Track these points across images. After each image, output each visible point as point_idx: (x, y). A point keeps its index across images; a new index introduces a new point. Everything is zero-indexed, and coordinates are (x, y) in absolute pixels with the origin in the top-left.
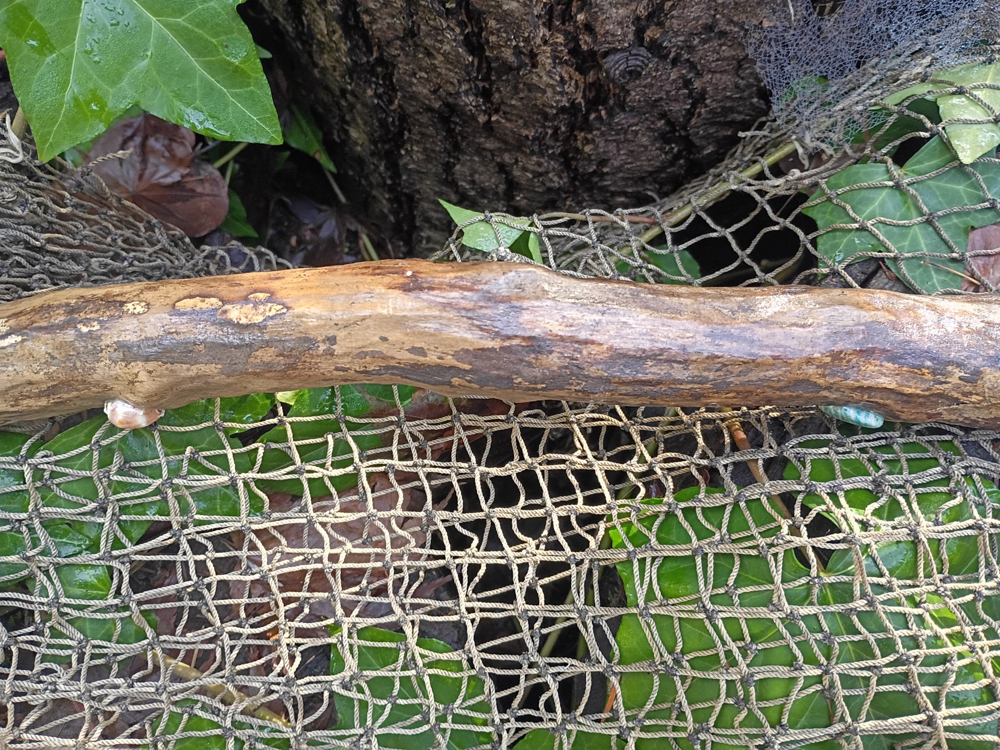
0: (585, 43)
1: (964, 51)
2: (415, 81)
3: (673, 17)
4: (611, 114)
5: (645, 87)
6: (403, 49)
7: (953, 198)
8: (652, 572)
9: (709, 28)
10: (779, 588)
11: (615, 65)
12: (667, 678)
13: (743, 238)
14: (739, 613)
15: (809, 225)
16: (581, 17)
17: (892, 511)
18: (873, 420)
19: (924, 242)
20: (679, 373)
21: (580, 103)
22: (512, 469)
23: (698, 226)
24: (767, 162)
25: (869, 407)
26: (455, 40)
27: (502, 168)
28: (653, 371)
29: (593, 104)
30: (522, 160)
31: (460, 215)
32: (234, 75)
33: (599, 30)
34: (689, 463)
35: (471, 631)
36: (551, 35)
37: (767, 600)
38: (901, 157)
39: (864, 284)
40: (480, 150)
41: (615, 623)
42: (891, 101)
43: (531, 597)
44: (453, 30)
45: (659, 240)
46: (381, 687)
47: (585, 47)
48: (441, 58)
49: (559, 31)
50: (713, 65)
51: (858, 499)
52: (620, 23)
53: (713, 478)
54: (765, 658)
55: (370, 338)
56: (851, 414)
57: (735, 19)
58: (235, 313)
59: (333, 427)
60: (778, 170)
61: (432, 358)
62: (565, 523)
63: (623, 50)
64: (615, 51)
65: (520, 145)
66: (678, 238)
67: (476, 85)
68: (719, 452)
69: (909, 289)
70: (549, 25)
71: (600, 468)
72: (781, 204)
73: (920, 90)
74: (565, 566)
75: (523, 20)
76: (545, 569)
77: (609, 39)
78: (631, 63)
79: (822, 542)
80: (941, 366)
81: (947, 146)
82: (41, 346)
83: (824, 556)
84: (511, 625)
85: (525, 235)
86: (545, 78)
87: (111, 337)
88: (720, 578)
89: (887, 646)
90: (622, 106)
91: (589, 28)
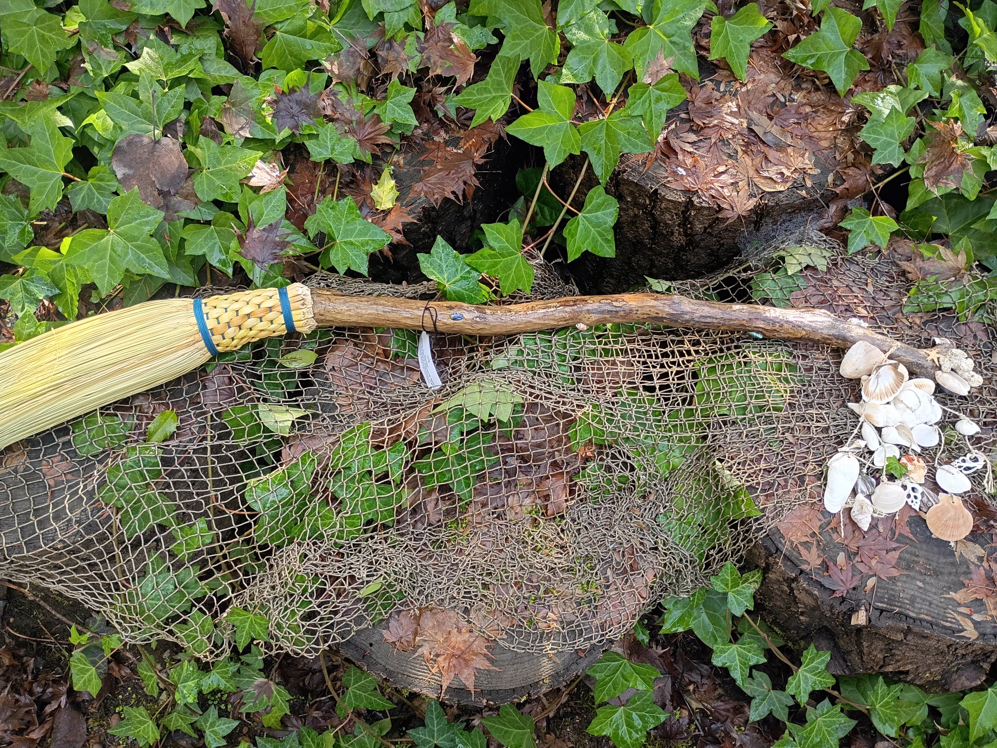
0: (689, 231)
1: (796, 243)
4: (694, 249)
5: (705, 242)
7: (788, 283)
8: (705, 371)
10: (735, 371)
11: (697, 238)
12: (708, 394)
13: (733, 290)
14: (725, 376)
15: (750, 288)
16: (689, 226)
17: (763, 356)
18: (760, 336)
19: (780, 295)
20: (714, 321)
21: (684, 245)
22: (668, 350)
23: (720, 286)
24: (741, 268)
25: (758, 332)
27: (651, 260)
28: (709, 320)
29: (687, 245)
30: (659, 258)
31: (651, 280)
32: (607, 241)
33: (694, 229)
34: (715, 347)
35: (657, 387)
36: (679, 229)
37: (732, 373)
38: (775, 272)
39: (763, 304)
40: (644, 254)
41: (696, 384)
42: (774, 256)
43: (673, 379)
45: (708, 289)
46: (634, 401)
49: (682, 228)
51: (754, 353)
53: (721, 351)
54: (731, 387)
55: (647, 310)
56: (755, 334)
58: (615, 304)
59: (620, 336)
60: (745, 270)
61: (660, 315)
62: (683, 362)
63: (700, 234)
64: (697, 234)
65: (660, 254)
66: (714, 289)
68: (723, 344)
69: (774, 306)
70: (679, 227)
71: (692, 349)
72: (744, 281)
73: (782, 253)
74: (683, 372)
75: (671, 224)
76: (678, 373)
77: (696, 231)
78: (702, 237)
79: (745, 360)
80: (774, 323)
81: (786, 270)
82: (568, 309)
83: (745, 363)
84: (668, 386)
85: (670, 287)
86: (674, 239)
87: (585, 308)
88: (722, 370)
89: (759, 384)
90: (697, 246)
91: (691, 228)
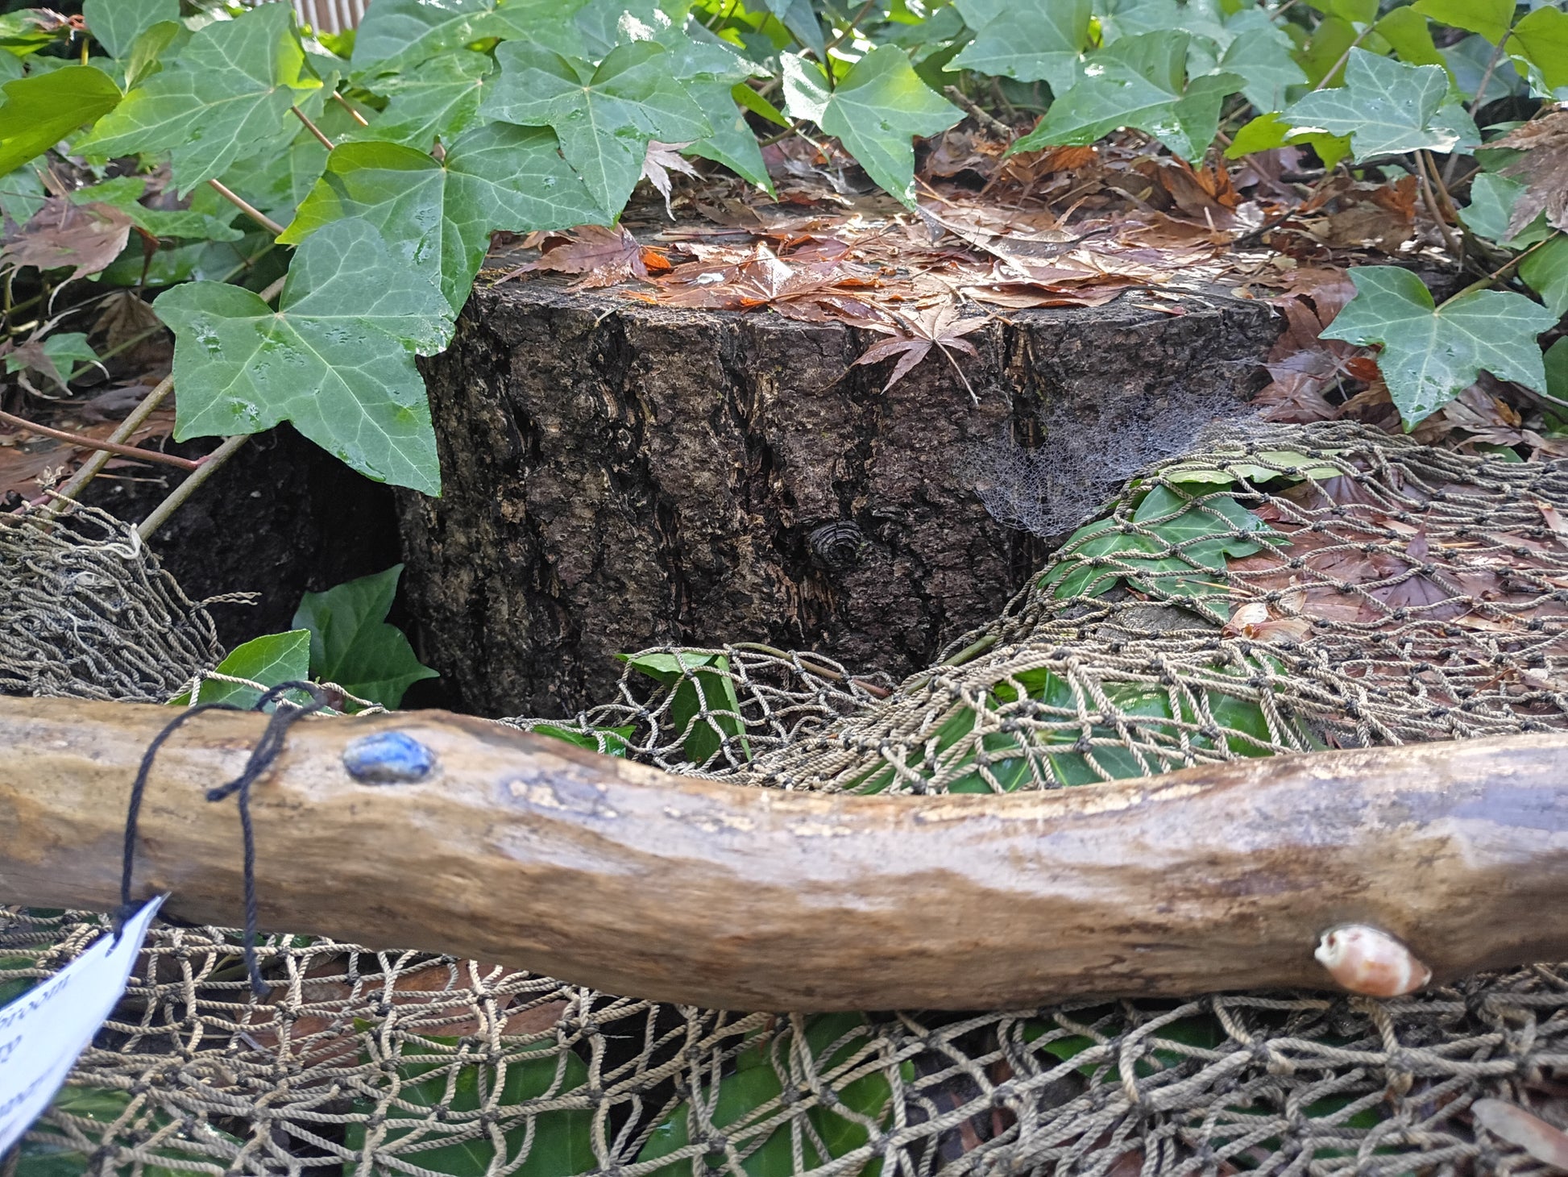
0: (787, 519)
2: (605, 640)
3: (875, 475)
5: (865, 584)
6: (591, 593)
9: (920, 495)
11: (822, 538)
16: (777, 485)
21: (796, 624)
26: (647, 553)
33: (799, 495)
36: (751, 520)
44: (645, 540)
47: (787, 525)
48: (632, 585)
49: (758, 511)
50: (940, 556)
52: (819, 485)
57: (946, 485)
63: (829, 521)
64: (821, 523)
67: (675, 626)
70: (747, 506)
75: (717, 492)
77: (811, 506)
78: (839, 537)
86: (749, 577)
91: (789, 498)
